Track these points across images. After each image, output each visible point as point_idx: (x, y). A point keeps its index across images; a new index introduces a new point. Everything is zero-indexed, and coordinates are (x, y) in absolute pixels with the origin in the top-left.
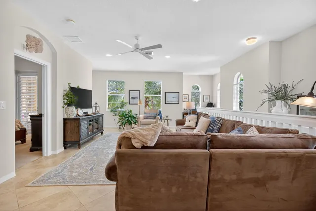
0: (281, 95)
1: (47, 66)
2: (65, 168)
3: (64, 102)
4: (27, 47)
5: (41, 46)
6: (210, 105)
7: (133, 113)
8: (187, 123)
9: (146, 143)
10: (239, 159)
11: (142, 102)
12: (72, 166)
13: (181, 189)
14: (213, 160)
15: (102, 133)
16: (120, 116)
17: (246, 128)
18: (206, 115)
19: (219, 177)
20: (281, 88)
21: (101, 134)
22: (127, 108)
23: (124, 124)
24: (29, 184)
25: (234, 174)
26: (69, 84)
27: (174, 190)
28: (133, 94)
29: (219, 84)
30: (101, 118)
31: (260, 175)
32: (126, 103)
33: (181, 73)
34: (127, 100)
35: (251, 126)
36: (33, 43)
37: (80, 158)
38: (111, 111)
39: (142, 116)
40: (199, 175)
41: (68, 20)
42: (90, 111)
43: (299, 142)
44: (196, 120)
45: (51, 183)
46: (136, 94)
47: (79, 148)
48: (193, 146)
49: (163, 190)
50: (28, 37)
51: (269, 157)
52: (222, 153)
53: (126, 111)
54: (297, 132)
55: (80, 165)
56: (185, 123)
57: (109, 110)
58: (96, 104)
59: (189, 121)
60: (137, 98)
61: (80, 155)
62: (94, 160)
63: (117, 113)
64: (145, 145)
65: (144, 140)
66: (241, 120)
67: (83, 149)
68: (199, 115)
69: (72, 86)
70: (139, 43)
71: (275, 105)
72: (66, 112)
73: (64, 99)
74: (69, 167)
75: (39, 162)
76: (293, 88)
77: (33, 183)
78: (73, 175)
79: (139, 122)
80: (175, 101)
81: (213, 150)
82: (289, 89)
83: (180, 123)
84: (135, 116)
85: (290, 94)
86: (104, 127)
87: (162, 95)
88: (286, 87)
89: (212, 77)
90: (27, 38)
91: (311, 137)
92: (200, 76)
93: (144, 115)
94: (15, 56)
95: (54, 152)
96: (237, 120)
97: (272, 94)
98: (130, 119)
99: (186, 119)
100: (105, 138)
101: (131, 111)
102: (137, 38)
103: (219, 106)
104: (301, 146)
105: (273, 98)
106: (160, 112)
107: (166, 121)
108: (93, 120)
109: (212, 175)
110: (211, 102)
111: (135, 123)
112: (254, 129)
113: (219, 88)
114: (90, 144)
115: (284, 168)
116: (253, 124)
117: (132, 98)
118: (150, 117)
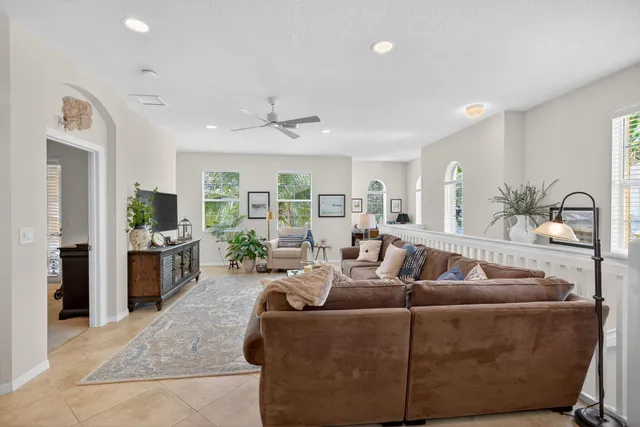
0: (525, 206)
1: (97, 153)
2: (142, 348)
3: (129, 221)
4: (66, 120)
5: (89, 116)
6: (403, 219)
7: (258, 237)
8: (362, 256)
9: (311, 301)
10: (455, 320)
11: (274, 215)
12: (154, 344)
13: (366, 372)
14: (416, 325)
15: (197, 279)
16: (230, 242)
17: (467, 266)
18: (397, 241)
19: (426, 350)
20: (525, 194)
21: (194, 280)
22: (246, 227)
23: (240, 258)
24: (83, 381)
25: (448, 344)
26: (137, 185)
27: (356, 374)
28: (256, 199)
29: (420, 178)
30: (195, 248)
31: (487, 344)
32: (242, 217)
33: (348, 160)
34: (243, 211)
35: (474, 263)
36: (74, 113)
37: (166, 328)
38: (214, 233)
39: (274, 242)
40: (394, 348)
41: (145, 71)
42: (173, 235)
43: (544, 290)
44: (379, 249)
45: (125, 377)
46: (262, 199)
47: (159, 310)
48: (385, 303)
49: (339, 376)
50: (66, 101)
51: (499, 316)
52: (430, 312)
53: (242, 233)
54: (542, 275)
55: (170, 343)
56: (358, 255)
57: (208, 230)
58: (185, 220)
59: (367, 251)
60: (263, 206)
61: (165, 323)
62: (195, 332)
63: (224, 236)
64: (310, 304)
65: (307, 296)
66: (459, 252)
67: (166, 311)
68: (384, 241)
69: (141, 188)
70: (275, 111)
71: (515, 222)
72: (132, 239)
73: (129, 215)
74: (149, 346)
75: (86, 340)
76: (544, 194)
77: (90, 379)
78: (162, 361)
79: (270, 254)
80: (338, 211)
81: (416, 309)
82: (537, 196)
83: (350, 254)
84: (262, 242)
85: (538, 205)
86: (201, 264)
87: (312, 200)
88: (531, 191)
89: (405, 166)
90: (64, 103)
91: (562, 281)
93: (278, 239)
94: (48, 141)
95: (112, 320)
96: (453, 251)
97: (510, 203)
98: (252, 247)
99: (361, 247)
100: (204, 287)
101: (253, 232)
102: (271, 100)
103: (418, 220)
104: (546, 297)
105: (512, 210)
106: (310, 234)
107: (321, 250)
108: (181, 253)
109: (414, 348)
110: (404, 212)
111: (261, 256)
112: (478, 269)
113: (418, 185)
114: (179, 300)
115: (520, 333)
116: (479, 259)
117: (254, 206)
118: (290, 244)
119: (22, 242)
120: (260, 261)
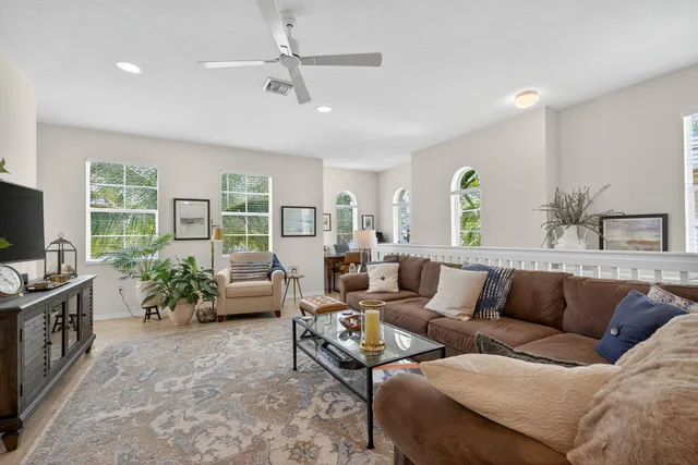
7: (200, 267)
8: (374, 285)
15: (88, 351)
16: (148, 278)
22: (175, 255)
34: (164, 229)
38: (117, 264)
39: (225, 273)
44: (396, 274)
53: (168, 263)
56: (368, 285)
58: (61, 240)
59: (383, 278)
60: (199, 220)
63: (136, 269)
71: (561, 234)
76: (590, 201)
79: (222, 292)
83: (354, 284)
87: (271, 215)
89: (376, 176)
92: (354, 171)
98: (192, 284)
101: (191, 260)
103: (396, 239)
106: (276, 260)
107: (292, 280)
110: (378, 230)
111: (208, 296)
113: (396, 200)
117: (184, 221)
118: (251, 276)
120: (203, 305)
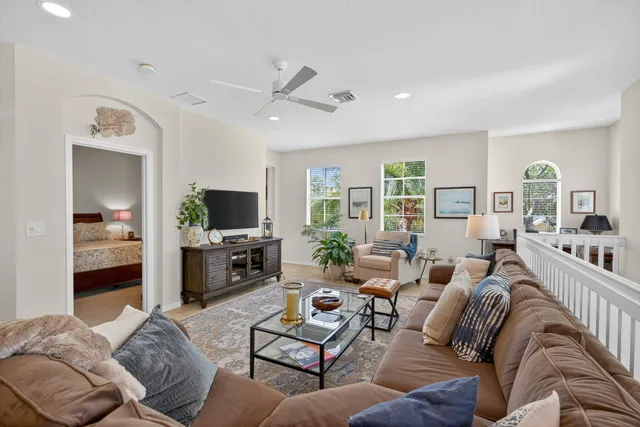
1: (145, 156)
5: (131, 123)
6: (596, 224)
21: (275, 278)
26: (193, 184)
28: (356, 196)
30: (273, 247)
33: (482, 135)
36: (111, 120)
39: (365, 247)
41: (141, 65)
46: (364, 196)
47: (203, 307)
50: (101, 111)
58: (268, 219)
60: (365, 203)
72: (184, 236)
79: (356, 261)
80: (464, 210)
83: (440, 276)
84: (349, 247)
86: (282, 261)
87: (426, 197)
89: (607, 132)
90: (99, 113)
93: (372, 245)
94: (74, 146)
106: (414, 240)
108: (245, 252)
117: (355, 204)
119: (29, 235)
